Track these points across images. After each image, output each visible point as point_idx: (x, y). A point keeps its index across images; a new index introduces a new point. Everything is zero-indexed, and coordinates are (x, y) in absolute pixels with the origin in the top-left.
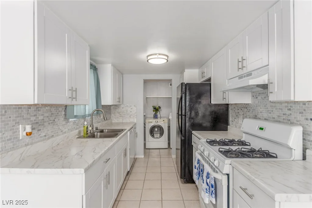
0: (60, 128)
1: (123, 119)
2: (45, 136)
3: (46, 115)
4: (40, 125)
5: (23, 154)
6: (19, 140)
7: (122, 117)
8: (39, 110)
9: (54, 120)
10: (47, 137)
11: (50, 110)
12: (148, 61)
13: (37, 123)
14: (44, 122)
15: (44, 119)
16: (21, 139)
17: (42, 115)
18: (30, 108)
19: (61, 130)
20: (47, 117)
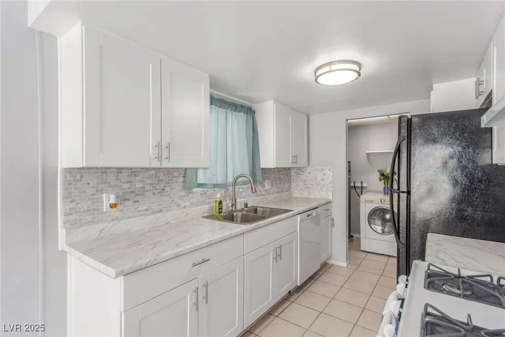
0: (176, 200)
1: (309, 192)
2: (147, 210)
3: (149, 181)
4: (138, 195)
5: (103, 231)
6: (103, 213)
7: (307, 189)
8: (135, 176)
9: (164, 189)
10: (149, 212)
11: (157, 175)
12: (316, 80)
13: (132, 192)
14: (144, 191)
15: (144, 187)
16: (106, 212)
17: (141, 181)
18: (121, 173)
19: (175, 203)
20: (151, 184)
